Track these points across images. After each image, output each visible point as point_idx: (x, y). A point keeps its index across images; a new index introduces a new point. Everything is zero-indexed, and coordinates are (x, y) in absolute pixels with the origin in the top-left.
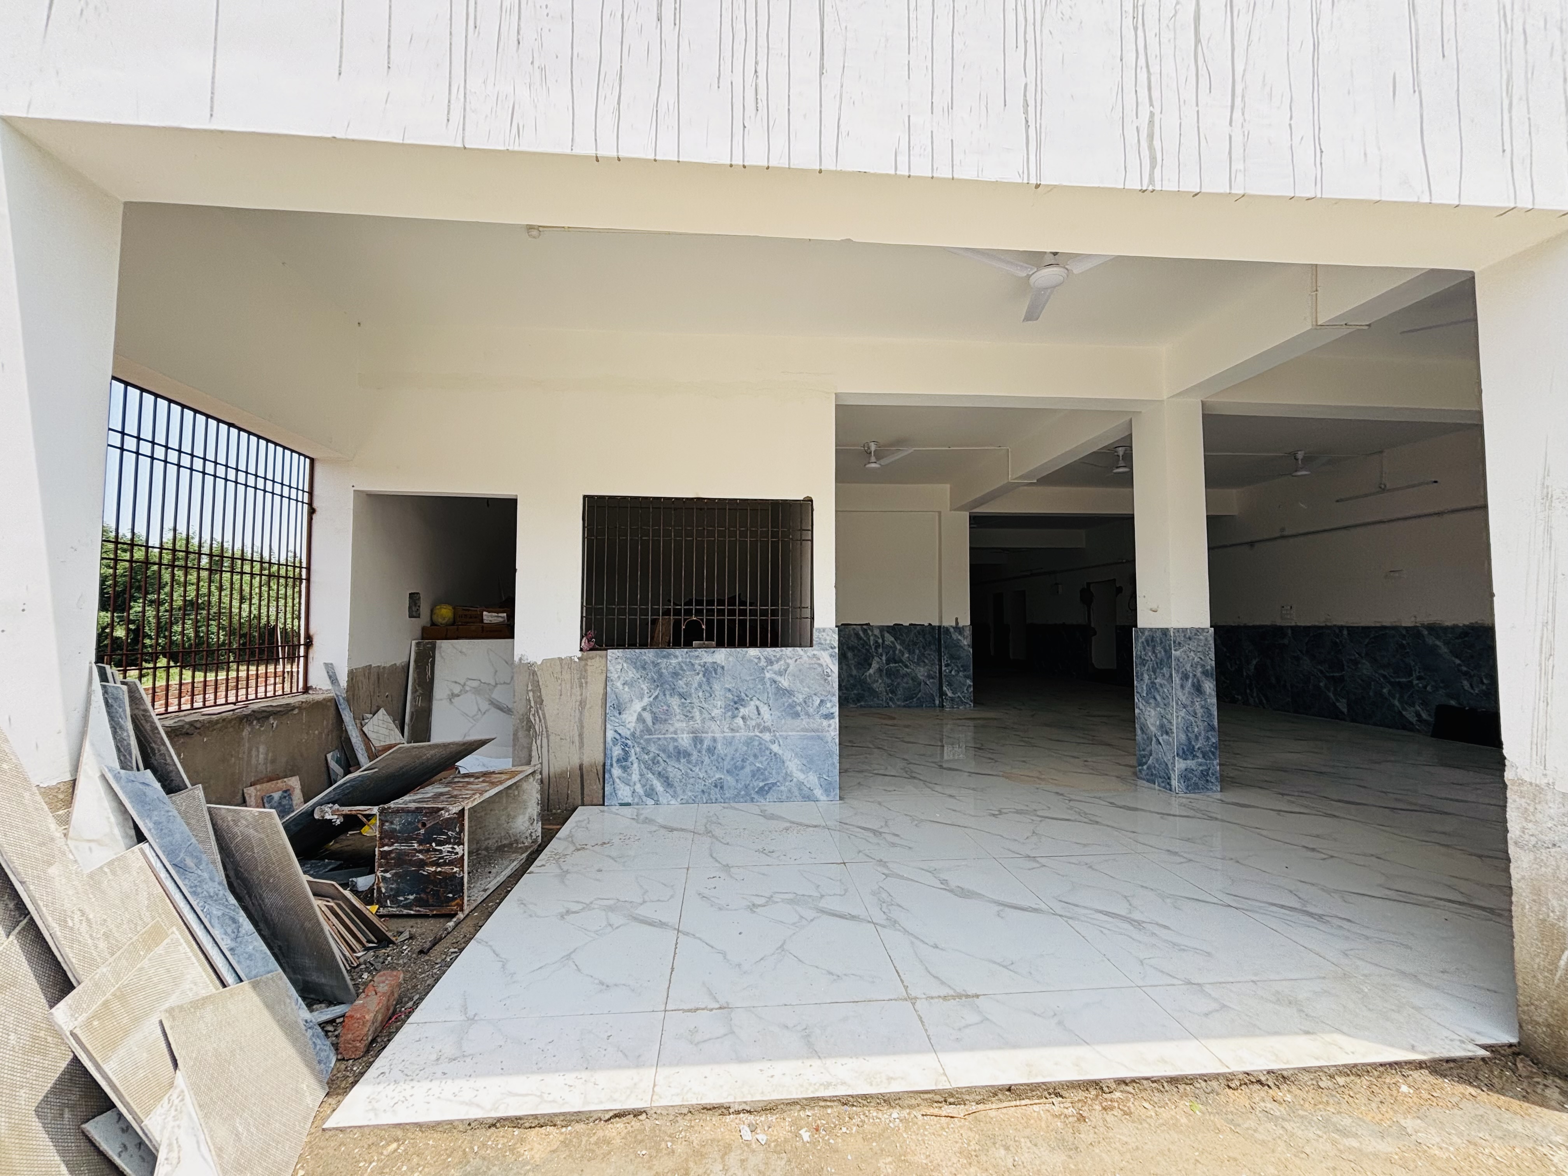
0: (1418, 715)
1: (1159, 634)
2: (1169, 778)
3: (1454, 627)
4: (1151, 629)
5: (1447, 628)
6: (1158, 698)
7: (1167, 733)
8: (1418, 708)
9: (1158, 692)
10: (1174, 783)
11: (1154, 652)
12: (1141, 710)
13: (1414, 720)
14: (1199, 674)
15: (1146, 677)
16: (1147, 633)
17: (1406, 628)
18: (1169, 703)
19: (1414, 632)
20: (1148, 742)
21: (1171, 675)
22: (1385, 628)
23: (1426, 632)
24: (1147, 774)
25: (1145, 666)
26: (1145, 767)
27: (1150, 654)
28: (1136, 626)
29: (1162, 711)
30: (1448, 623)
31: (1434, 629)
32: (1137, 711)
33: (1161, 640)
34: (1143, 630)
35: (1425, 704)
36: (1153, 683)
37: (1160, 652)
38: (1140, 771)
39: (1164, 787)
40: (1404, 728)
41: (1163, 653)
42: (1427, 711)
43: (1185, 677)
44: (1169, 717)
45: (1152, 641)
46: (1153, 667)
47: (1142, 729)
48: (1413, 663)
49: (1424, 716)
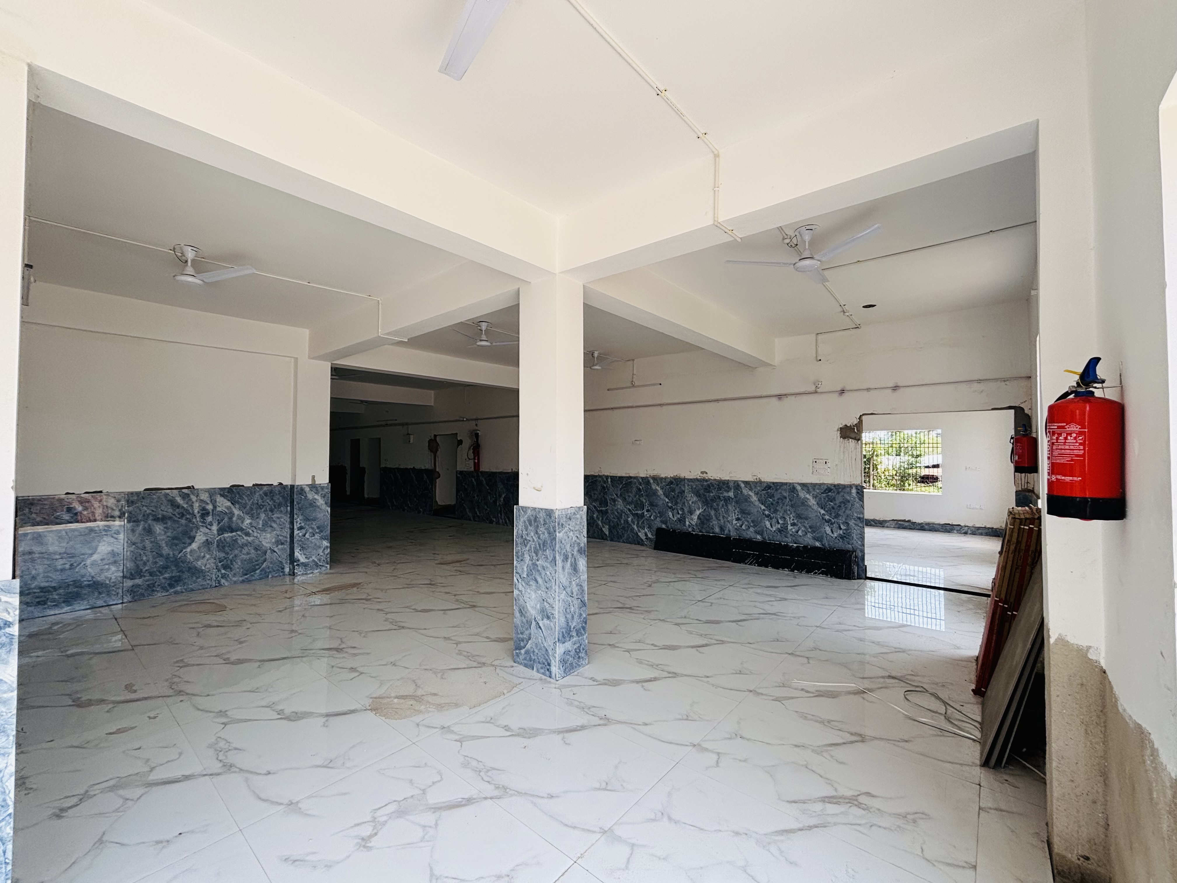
0: (646, 535)
1: (542, 515)
2: (549, 665)
3: (666, 478)
4: (534, 509)
5: (662, 478)
6: (540, 580)
7: (548, 618)
8: (646, 530)
9: (540, 574)
10: (554, 669)
11: (537, 533)
12: (521, 591)
13: (644, 538)
14: (575, 553)
15: (527, 558)
16: (529, 512)
17: (642, 478)
18: (551, 587)
19: (646, 481)
20: (527, 626)
21: (555, 558)
22: (630, 477)
23: (652, 481)
24: (525, 659)
25: (526, 546)
26: (523, 651)
27: (532, 534)
28: (517, 504)
29: (544, 594)
30: (663, 476)
31: (656, 479)
32: (516, 592)
33: (544, 520)
34: (525, 509)
35: (650, 527)
36: (535, 565)
37: (544, 533)
38: (518, 655)
39: (544, 674)
40: (639, 544)
41: (546, 535)
42: (651, 532)
43: (566, 558)
44: (551, 601)
45: (535, 520)
46: (535, 548)
47: (520, 611)
48: (644, 501)
49: (650, 535)
